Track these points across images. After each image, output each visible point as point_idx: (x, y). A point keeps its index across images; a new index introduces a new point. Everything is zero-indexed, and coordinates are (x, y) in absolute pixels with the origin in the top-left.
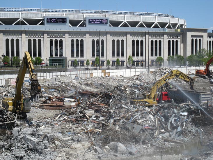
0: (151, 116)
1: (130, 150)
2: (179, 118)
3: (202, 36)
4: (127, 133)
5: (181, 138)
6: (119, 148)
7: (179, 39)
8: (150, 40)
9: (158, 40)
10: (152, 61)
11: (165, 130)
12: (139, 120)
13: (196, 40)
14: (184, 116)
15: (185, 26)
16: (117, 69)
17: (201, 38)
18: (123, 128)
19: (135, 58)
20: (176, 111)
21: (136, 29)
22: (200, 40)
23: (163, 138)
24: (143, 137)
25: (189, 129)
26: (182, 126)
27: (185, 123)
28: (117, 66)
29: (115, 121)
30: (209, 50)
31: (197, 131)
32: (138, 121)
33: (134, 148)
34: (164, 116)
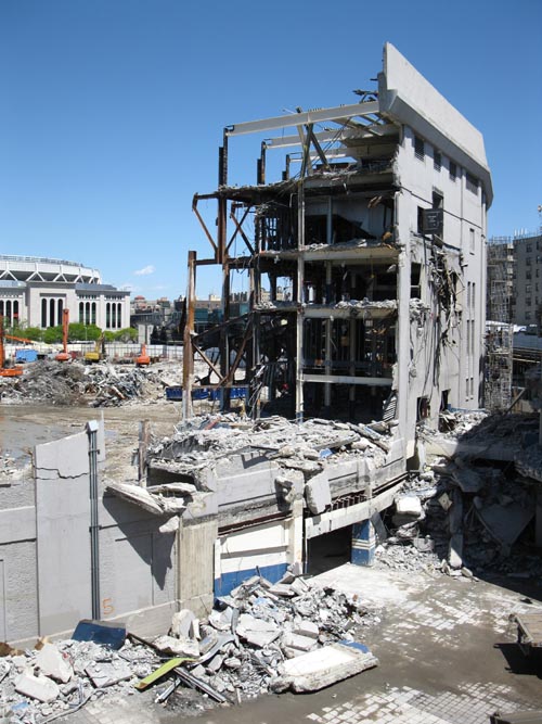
3: (64, 295)
7: (21, 300)
13: (52, 302)
15: (96, 279)
22: (60, 302)
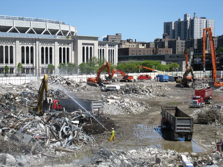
0: (42, 125)
1: (19, 161)
2: (70, 126)
3: (93, 44)
4: (17, 144)
5: (73, 147)
6: (7, 160)
7: (70, 47)
8: (41, 47)
9: (49, 47)
10: (43, 69)
11: (56, 139)
12: (29, 129)
13: (87, 48)
14: (76, 124)
15: (76, 33)
16: (5, 76)
17: (92, 46)
18: (12, 138)
19: (25, 65)
20: (67, 119)
21: (26, 35)
22: (91, 48)
23: (54, 147)
24: (33, 147)
25: (81, 137)
26: (74, 134)
27: (76, 132)
28: (5, 73)
29: (3, 131)
30: (99, 58)
31: (88, 139)
32: (28, 131)
33: (24, 159)
34: (55, 125)
